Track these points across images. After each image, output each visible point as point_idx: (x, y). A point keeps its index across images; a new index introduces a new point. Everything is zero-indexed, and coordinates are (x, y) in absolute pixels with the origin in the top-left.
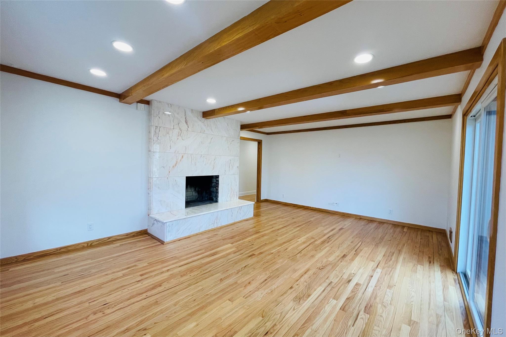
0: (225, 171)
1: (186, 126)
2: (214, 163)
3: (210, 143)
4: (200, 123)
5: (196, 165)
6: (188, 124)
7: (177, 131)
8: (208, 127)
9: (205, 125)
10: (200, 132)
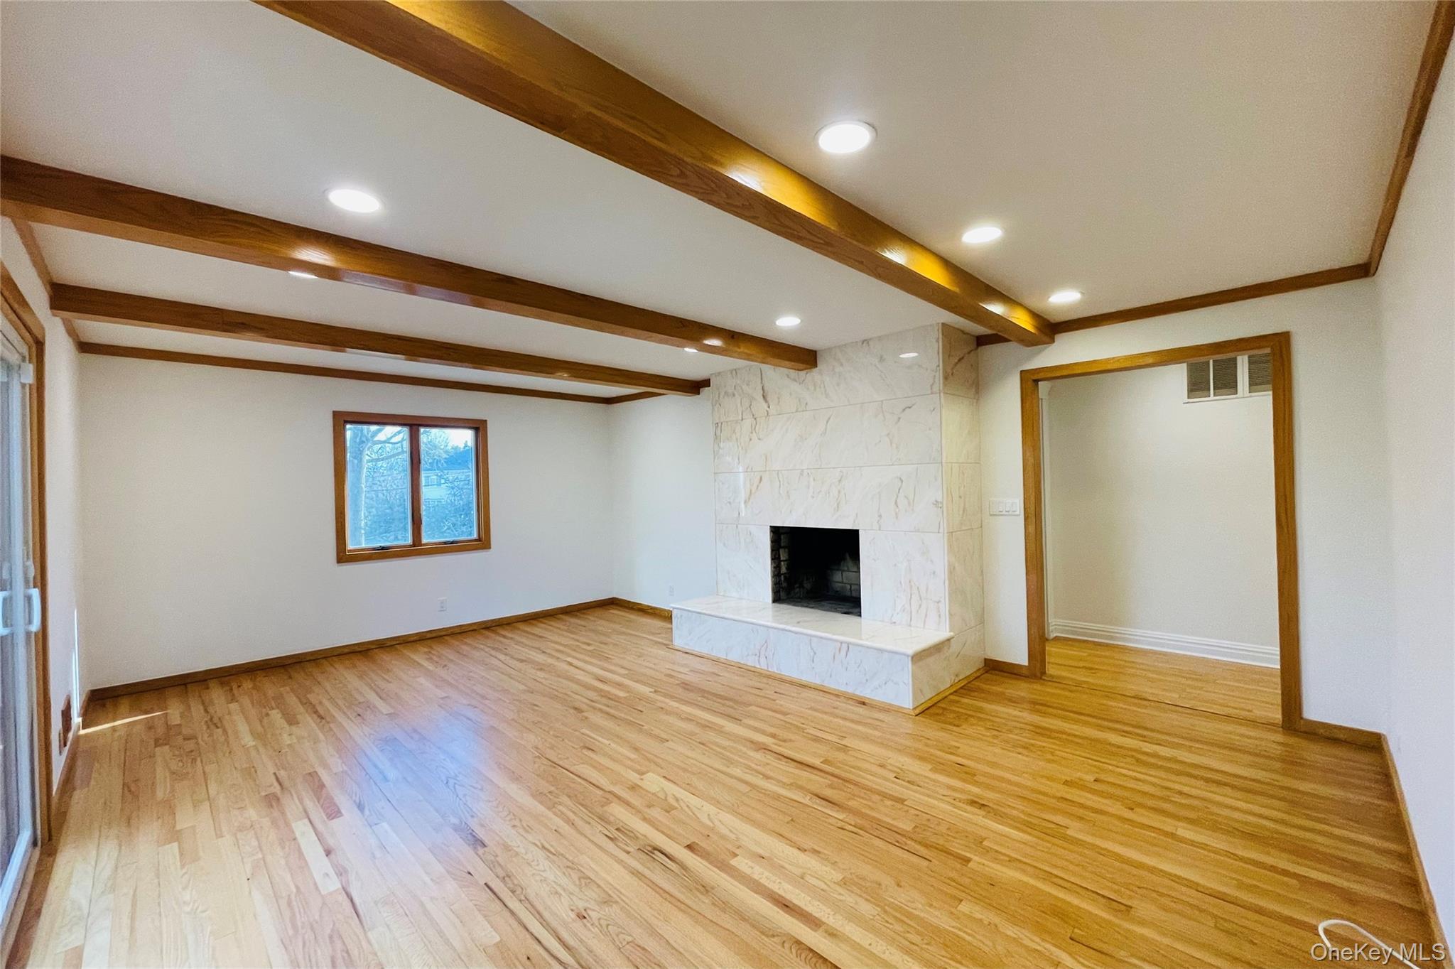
0: (880, 516)
1: (765, 406)
2: (839, 492)
3: (825, 433)
4: (795, 387)
5: (789, 496)
6: (768, 399)
7: (748, 422)
8: (815, 389)
9: (808, 389)
10: (797, 411)
